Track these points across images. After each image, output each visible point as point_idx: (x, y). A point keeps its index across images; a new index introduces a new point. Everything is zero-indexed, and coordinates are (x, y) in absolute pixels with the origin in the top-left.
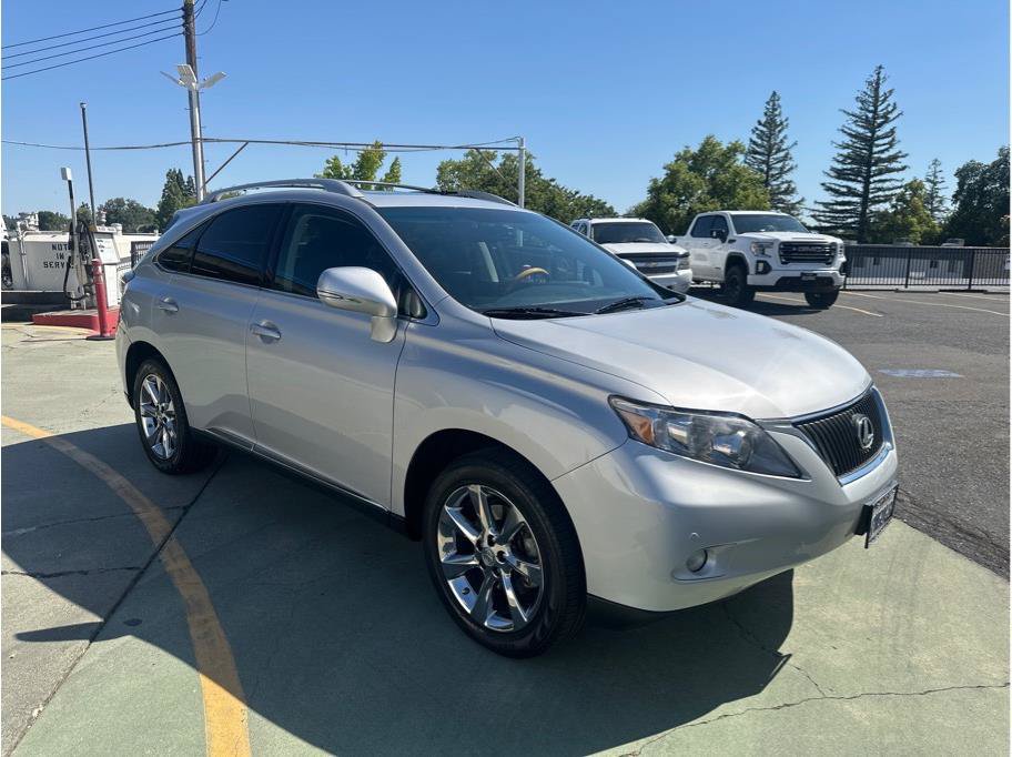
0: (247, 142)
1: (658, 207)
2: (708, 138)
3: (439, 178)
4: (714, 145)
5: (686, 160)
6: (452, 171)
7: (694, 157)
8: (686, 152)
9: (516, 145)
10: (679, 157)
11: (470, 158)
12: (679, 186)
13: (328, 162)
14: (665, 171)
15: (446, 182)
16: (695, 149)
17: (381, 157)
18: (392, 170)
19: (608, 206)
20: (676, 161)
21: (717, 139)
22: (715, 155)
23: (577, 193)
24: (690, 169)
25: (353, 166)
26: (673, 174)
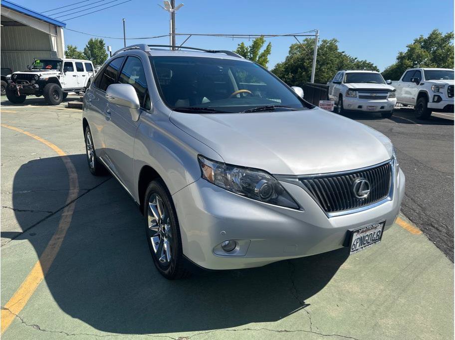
0: (191, 35)
1: (402, 67)
2: (435, 31)
3: (290, 52)
4: (437, 35)
5: (420, 42)
6: (296, 49)
7: (425, 41)
8: (420, 38)
9: (314, 34)
10: (416, 41)
11: (306, 42)
12: (414, 56)
13: (239, 45)
14: (407, 48)
15: (293, 54)
16: (426, 37)
17: (263, 43)
18: (267, 49)
19: (374, 66)
20: (414, 43)
21: (440, 31)
22: (437, 40)
23: (356, 59)
24: (422, 47)
25: (250, 47)
26: (412, 50)
